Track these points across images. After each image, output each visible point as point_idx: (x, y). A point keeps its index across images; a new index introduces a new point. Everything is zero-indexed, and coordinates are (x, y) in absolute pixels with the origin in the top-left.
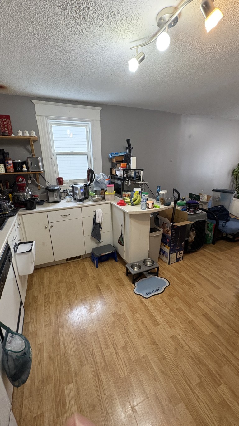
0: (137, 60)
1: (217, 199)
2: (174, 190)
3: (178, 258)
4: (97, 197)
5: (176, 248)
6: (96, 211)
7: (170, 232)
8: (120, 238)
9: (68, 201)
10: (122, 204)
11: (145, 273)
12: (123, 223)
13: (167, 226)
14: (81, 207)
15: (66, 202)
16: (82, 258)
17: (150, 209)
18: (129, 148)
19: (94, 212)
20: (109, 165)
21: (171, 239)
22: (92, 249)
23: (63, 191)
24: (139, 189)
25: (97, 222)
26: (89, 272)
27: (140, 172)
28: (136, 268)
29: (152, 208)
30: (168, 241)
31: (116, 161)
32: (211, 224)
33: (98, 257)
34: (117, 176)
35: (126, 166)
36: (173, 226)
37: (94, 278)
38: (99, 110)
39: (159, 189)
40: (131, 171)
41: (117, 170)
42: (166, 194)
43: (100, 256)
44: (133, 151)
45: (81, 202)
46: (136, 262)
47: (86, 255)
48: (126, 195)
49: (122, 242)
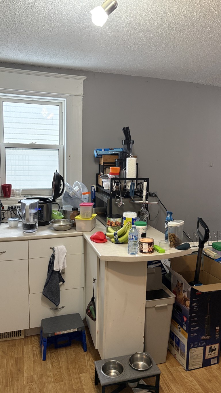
0: (105, 9)
2: (198, 222)
3: (206, 358)
4: (62, 224)
5: (202, 335)
6: (56, 248)
7: (188, 303)
8: (90, 305)
9: (11, 227)
10: (100, 239)
11: (131, 384)
12: (95, 276)
13: (183, 289)
14: (28, 240)
15: (8, 228)
16: (23, 337)
17: (145, 253)
18: (128, 141)
19: (51, 250)
20: (95, 168)
21: (191, 317)
22: (43, 320)
23: (9, 208)
24: (134, 215)
25: (55, 269)
26: (25, 368)
27: (141, 184)
28: (113, 371)
29: (149, 252)
30: (185, 319)
31: (104, 163)
33: (48, 337)
34: (103, 187)
35: (118, 171)
36: (193, 290)
37: (32, 382)
38: (80, 79)
39: (169, 216)
40: (127, 181)
41: (104, 179)
42: (182, 226)
43: (52, 337)
44: (133, 147)
45: (30, 231)
46: (112, 359)
47: (30, 330)
48: (111, 223)
49: (93, 312)
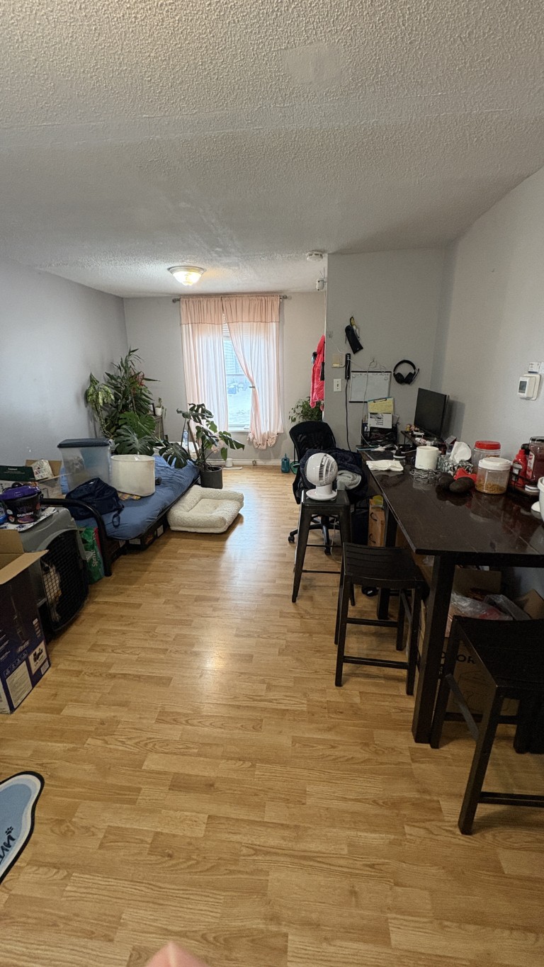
1: (76, 464)
3: (33, 672)
5: (17, 648)
32: (88, 532)
